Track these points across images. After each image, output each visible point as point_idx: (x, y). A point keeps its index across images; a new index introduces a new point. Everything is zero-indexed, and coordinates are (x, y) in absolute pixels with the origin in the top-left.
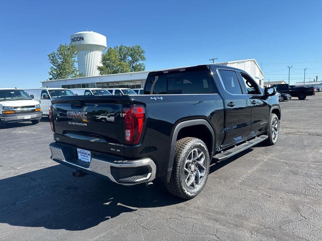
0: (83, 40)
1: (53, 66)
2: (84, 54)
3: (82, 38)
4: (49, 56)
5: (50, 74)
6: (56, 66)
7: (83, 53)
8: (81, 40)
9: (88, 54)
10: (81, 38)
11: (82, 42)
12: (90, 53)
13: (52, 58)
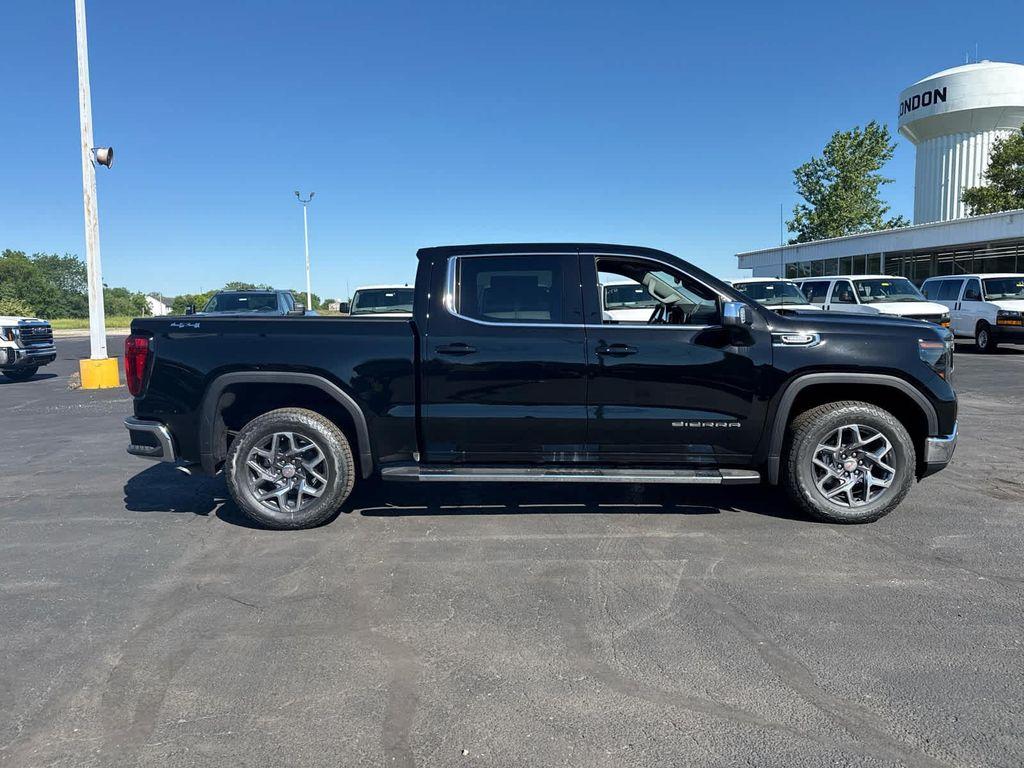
0: (944, 98)
1: (803, 202)
2: (942, 148)
3: (942, 92)
4: (797, 173)
5: (792, 228)
6: (813, 203)
7: (939, 145)
8: (935, 102)
9: (958, 146)
10: (937, 92)
11: (941, 108)
12: (965, 143)
13: (805, 179)
